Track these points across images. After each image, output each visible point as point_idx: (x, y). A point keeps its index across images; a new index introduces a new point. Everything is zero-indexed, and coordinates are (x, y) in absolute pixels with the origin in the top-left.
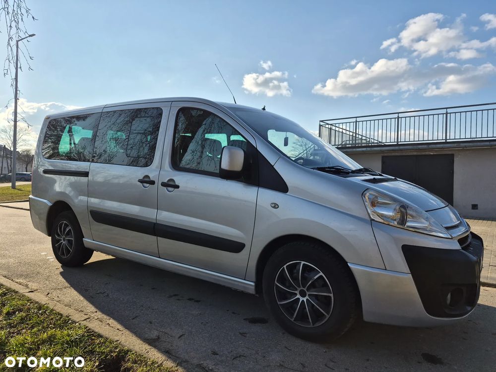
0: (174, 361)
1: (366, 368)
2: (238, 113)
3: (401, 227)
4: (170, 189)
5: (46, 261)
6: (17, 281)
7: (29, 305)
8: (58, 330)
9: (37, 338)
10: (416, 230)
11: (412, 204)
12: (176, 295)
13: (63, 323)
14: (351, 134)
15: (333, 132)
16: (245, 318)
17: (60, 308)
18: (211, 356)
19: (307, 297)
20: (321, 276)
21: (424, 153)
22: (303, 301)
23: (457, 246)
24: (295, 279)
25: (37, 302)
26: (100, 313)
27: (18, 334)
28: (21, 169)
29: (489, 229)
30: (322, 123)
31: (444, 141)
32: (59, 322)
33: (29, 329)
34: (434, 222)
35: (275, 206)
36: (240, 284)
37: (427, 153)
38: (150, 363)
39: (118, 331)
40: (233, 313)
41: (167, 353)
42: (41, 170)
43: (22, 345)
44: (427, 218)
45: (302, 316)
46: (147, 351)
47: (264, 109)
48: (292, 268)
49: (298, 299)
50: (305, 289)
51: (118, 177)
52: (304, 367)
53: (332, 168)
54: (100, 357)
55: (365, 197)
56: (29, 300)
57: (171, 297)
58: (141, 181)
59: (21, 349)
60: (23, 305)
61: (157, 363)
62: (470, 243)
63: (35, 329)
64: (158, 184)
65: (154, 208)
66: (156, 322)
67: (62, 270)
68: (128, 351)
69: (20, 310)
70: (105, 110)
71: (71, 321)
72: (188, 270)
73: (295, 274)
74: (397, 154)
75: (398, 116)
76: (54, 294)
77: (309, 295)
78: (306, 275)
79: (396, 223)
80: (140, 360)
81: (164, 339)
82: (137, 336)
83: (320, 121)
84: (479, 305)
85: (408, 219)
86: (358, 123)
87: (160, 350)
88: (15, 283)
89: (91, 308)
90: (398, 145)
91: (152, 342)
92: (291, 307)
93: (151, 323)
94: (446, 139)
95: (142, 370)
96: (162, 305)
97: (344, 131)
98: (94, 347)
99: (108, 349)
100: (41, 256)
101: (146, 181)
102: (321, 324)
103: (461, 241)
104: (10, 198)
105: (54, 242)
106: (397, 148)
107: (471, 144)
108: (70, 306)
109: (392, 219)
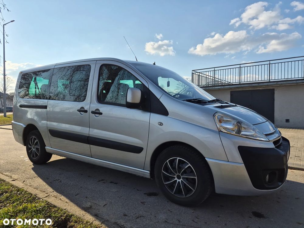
0: (100, 221)
1: (217, 221)
2: (137, 67)
3: (238, 135)
4: (97, 115)
5: (23, 161)
6: (5, 174)
7: (12, 189)
8: (29, 203)
9: (16, 209)
10: (247, 137)
11: (244, 121)
12: (102, 180)
13: (32, 199)
14: (212, 78)
15: (201, 77)
16: (145, 193)
17: (31, 190)
18: (123, 217)
19: (181, 179)
20: (190, 166)
21: (256, 89)
22: (179, 182)
23: (272, 146)
24: (174, 168)
25: (17, 187)
26: (55, 192)
27: (4, 207)
28: (10, 105)
29: (296, 134)
30: (193, 72)
31: (268, 81)
32: (30, 199)
33: (11, 204)
34: (258, 132)
35: (161, 124)
36: (141, 172)
37: (258, 89)
38: (85, 222)
39: (66, 203)
40: (138, 190)
41: (96, 216)
42: (18, 105)
43: (7, 214)
44: (254, 129)
45: (179, 191)
46: (83, 215)
47: (154, 64)
48: (172, 162)
49: (176, 181)
50: (180, 175)
51: (69, 109)
52: (180, 222)
53: (196, 99)
54: (55, 219)
55: (215, 117)
56: (12, 186)
57: (100, 181)
58: (79, 111)
59: (6, 216)
60: (8, 189)
61: (90, 222)
62: (281, 143)
63: (15, 204)
64: (89, 112)
65: (87, 127)
66: (90, 197)
67: (33, 167)
68: (72, 215)
69: (6, 192)
70: (56, 67)
71: (38, 198)
72: (109, 165)
73: (174, 166)
74: (239, 90)
75: (240, 66)
76: (28, 182)
77: (183, 178)
78: (180, 166)
79: (234, 132)
80: (79, 221)
81: (94, 208)
82: (77, 206)
83: (192, 71)
84: (288, 181)
85: (242, 130)
86: (215, 71)
87: (91, 214)
88: (4, 175)
89: (50, 189)
90: (240, 84)
91: (87, 210)
92: (172, 186)
93: (87, 197)
94: (270, 80)
95: (80, 227)
96: (94, 187)
97: (207, 76)
98: (51, 214)
99: (60, 214)
100: (21, 158)
101: (82, 110)
102: (190, 195)
103: (275, 143)
104: (3, 123)
105: (28, 150)
106: (239, 86)
107: (285, 82)
108: (37, 189)
109: (232, 130)
